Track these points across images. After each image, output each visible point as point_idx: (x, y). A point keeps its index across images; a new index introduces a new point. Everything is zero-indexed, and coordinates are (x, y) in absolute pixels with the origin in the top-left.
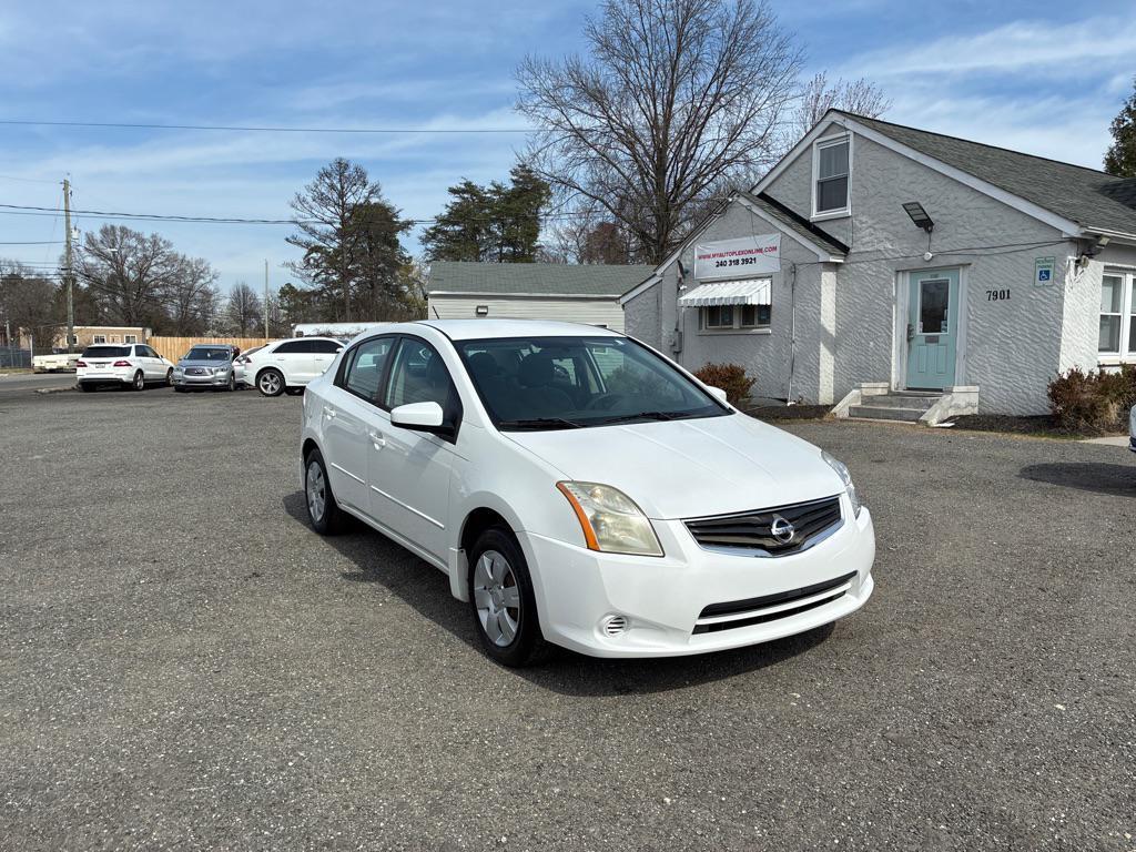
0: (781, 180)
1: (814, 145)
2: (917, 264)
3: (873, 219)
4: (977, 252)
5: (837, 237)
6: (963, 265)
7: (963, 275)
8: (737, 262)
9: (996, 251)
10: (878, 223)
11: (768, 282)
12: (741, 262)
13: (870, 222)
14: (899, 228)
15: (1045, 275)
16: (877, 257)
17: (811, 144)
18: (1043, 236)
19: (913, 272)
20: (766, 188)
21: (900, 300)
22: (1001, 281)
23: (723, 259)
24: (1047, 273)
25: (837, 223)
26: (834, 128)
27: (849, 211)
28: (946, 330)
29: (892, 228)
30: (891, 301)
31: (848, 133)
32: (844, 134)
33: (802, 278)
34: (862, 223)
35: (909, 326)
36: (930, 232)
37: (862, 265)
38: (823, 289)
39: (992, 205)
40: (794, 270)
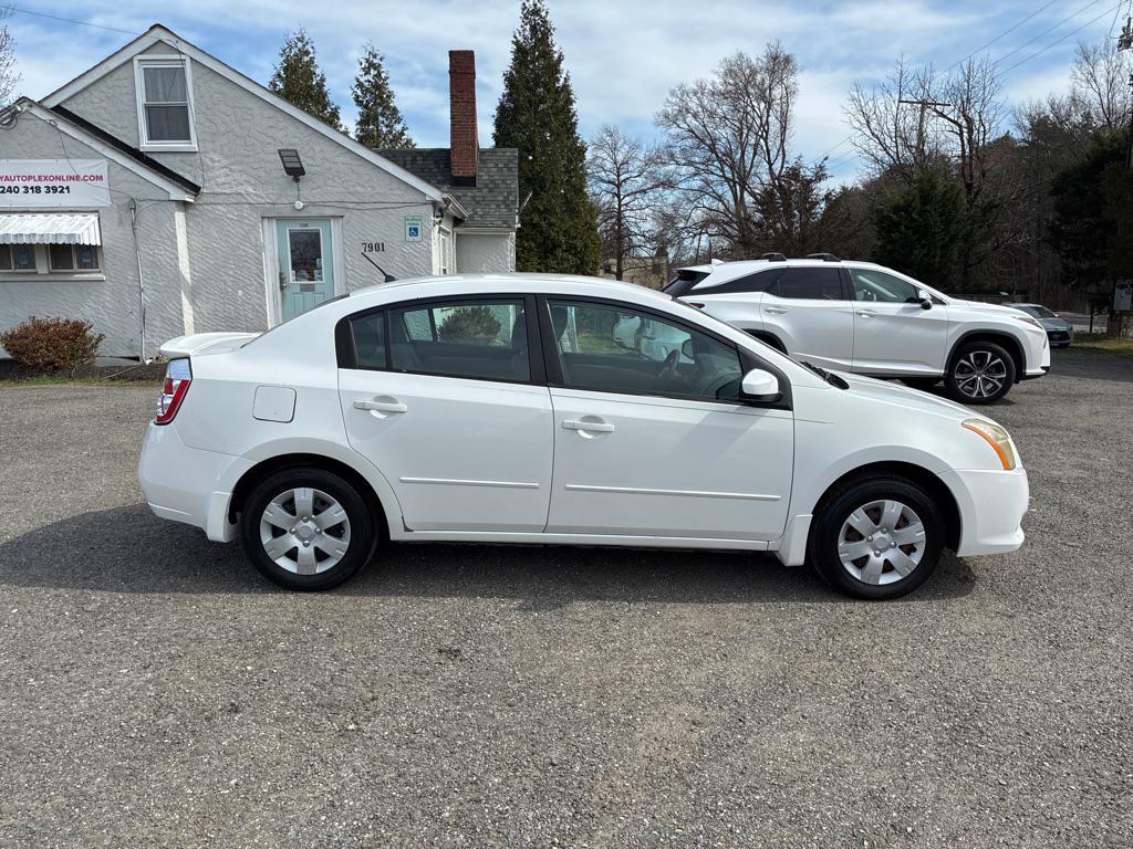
0: (87, 94)
1: (136, 62)
2: (287, 212)
3: (226, 158)
4: (350, 206)
5: (181, 174)
6: (333, 217)
7: (335, 226)
8: (38, 190)
9: (368, 206)
10: (233, 164)
11: (93, 218)
12: (43, 190)
13: (224, 162)
14: (261, 173)
15: (414, 232)
16: (238, 201)
17: (131, 60)
18: (410, 197)
19: (279, 219)
20: (65, 102)
21: (268, 247)
22: (375, 235)
23: (13, 184)
24: (416, 230)
25: (179, 157)
26: (160, 46)
27: (193, 145)
28: (321, 279)
29: (252, 171)
30: (259, 249)
31: (183, 57)
32: (177, 57)
33: (147, 216)
34: (213, 161)
35: (281, 274)
36: (297, 180)
37: (219, 207)
38: (177, 232)
39: (359, 163)
40: (133, 206)
